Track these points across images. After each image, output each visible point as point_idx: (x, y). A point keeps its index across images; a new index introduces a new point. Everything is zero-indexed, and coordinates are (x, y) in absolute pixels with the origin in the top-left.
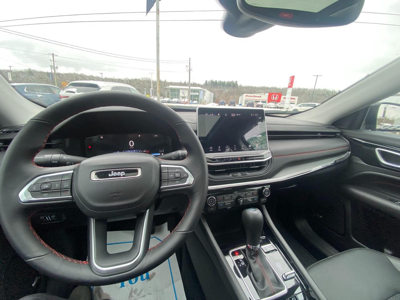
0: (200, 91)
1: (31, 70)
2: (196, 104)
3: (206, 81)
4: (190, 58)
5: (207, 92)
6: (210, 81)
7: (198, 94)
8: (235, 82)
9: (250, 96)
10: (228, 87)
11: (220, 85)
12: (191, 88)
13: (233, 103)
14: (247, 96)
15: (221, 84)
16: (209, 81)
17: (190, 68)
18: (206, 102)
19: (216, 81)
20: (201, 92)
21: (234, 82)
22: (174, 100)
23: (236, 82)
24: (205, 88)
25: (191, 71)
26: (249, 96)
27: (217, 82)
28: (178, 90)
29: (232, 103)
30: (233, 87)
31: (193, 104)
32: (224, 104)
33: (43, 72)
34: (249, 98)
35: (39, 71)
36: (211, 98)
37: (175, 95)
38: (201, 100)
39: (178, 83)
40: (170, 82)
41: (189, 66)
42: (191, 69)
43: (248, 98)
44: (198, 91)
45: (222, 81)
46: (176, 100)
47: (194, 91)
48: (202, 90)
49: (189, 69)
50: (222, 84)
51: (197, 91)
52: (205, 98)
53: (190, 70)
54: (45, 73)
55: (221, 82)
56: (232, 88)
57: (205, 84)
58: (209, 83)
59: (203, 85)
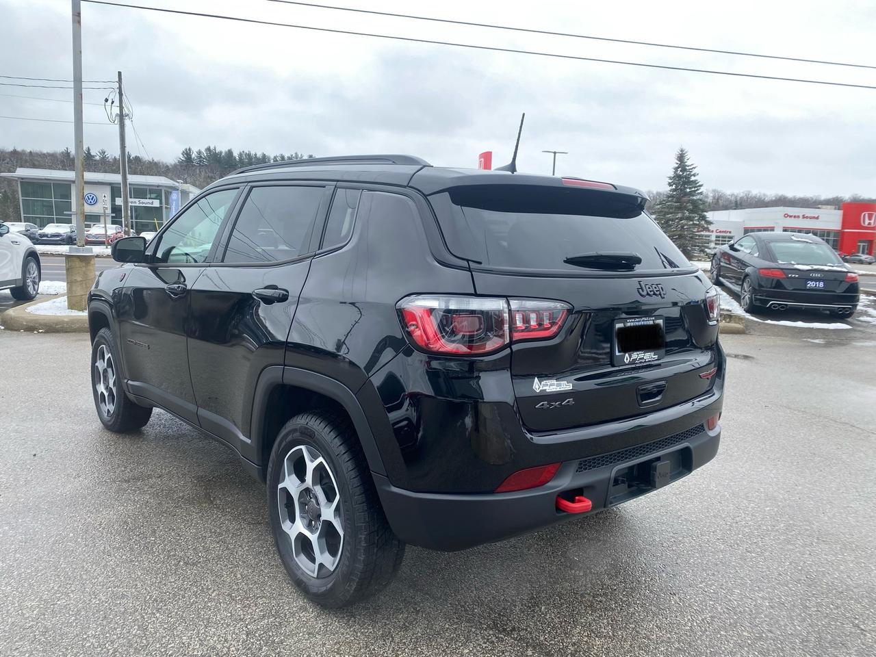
0: (167, 193)
3: (187, 153)
6: (203, 150)
7: (156, 203)
12: (133, 179)
16: (199, 153)
17: (121, 107)
19: (230, 153)
20: (171, 195)
22: (51, 229)
24: (186, 182)
25: (127, 122)
27: (236, 154)
28: (63, 189)
37: (48, 208)
39: (52, 156)
40: (11, 149)
41: (117, 103)
42: (125, 111)
44: (156, 192)
46: (63, 229)
47: (140, 192)
48: (173, 188)
49: (116, 110)
51: (151, 192)
53: (121, 117)
55: (249, 155)
57: (181, 162)
58: (200, 161)
59: (175, 166)
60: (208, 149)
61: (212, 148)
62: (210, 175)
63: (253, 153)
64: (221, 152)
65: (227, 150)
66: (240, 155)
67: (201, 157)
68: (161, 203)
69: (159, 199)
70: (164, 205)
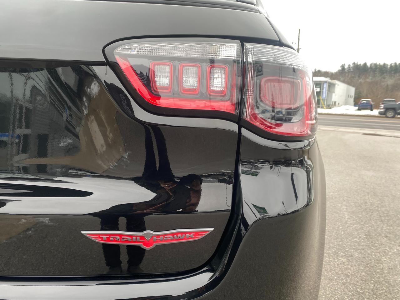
0: (323, 84)
3: (343, 67)
4: (300, 30)
5: (338, 85)
6: (351, 64)
10: (395, 73)
11: (375, 72)
15: (376, 69)
16: (349, 65)
17: (298, 45)
18: (337, 104)
19: (365, 64)
20: (325, 86)
27: (369, 65)
32: (369, 107)
36: (349, 96)
38: (324, 100)
42: (300, 47)
48: (326, 82)
50: (380, 70)
52: (335, 98)
55: (376, 65)
57: (339, 71)
58: (349, 69)
59: (336, 73)
60: (354, 63)
61: (356, 63)
62: (353, 76)
63: (378, 63)
64: (360, 64)
65: (364, 63)
66: (371, 65)
67: (349, 67)
68: (320, 89)
69: (320, 87)
70: (322, 91)
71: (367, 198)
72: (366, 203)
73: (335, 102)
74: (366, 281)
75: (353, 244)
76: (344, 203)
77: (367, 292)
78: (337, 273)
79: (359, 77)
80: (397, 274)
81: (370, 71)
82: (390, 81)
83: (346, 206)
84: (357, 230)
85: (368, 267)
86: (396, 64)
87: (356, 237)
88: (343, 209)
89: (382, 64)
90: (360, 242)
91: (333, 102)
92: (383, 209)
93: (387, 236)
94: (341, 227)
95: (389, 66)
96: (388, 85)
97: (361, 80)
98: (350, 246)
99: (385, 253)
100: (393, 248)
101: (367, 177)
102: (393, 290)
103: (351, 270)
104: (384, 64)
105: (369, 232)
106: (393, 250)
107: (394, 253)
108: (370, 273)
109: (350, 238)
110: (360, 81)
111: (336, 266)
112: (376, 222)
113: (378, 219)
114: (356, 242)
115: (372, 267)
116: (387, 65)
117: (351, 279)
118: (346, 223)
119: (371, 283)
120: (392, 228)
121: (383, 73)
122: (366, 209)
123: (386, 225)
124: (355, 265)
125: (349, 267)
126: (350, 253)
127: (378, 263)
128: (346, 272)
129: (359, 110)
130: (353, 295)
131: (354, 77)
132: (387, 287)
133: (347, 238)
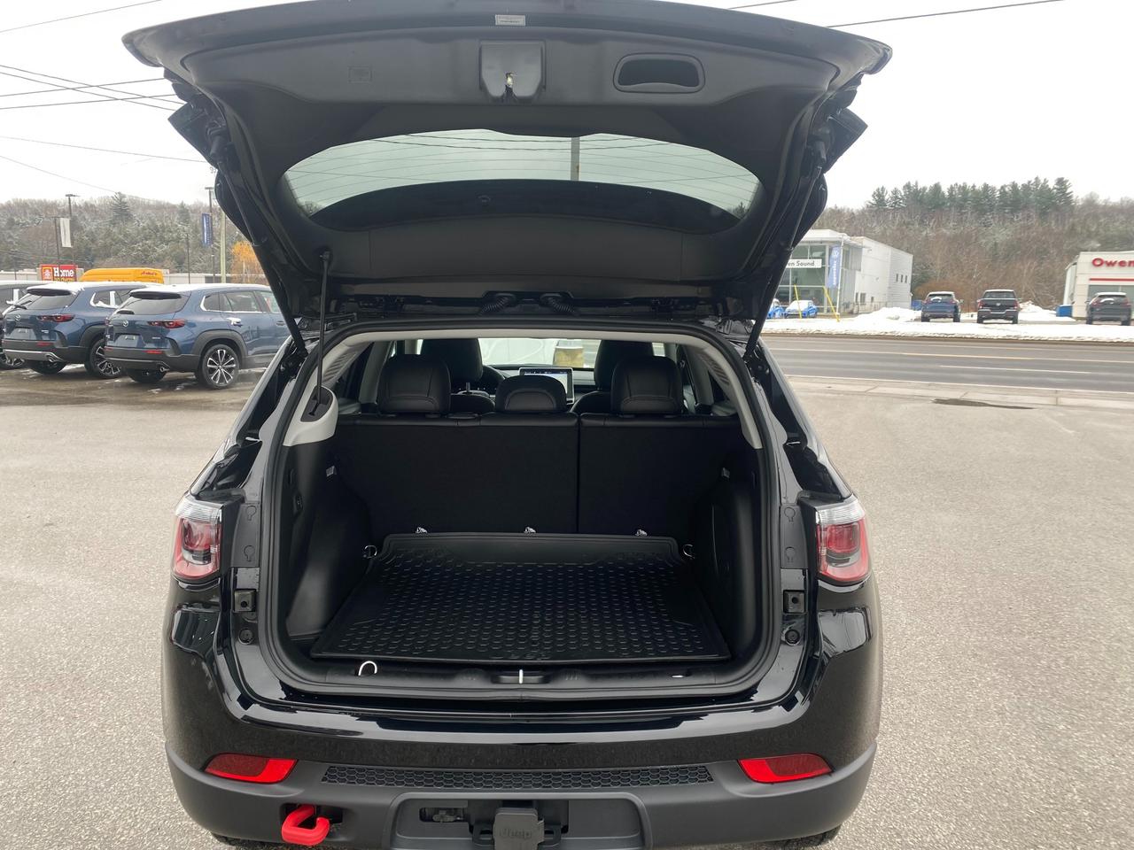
0: (831, 250)
1: (125, 200)
2: (805, 315)
3: (879, 195)
5: (869, 249)
6: (900, 188)
7: (818, 264)
8: (1052, 184)
9: (1122, 264)
10: (1012, 212)
11: (961, 207)
13: (1002, 308)
14: (1097, 263)
15: (965, 200)
16: (895, 192)
18: (868, 299)
19: (937, 188)
20: (835, 254)
21: (1045, 186)
23: (1061, 182)
26: (1111, 264)
27: (945, 189)
29: (993, 307)
30: (1043, 214)
31: (787, 316)
32: (950, 312)
33: (168, 204)
34: (1115, 272)
35: (151, 203)
36: (897, 278)
38: (833, 291)
43: (1104, 272)
45: (969, 185)
48: (838, 243)
50: (975, 203)
51: (813, 250)
52: (862, 283)
54: (174, 207)
55: (963, 189)
56: (1034, 220)
57: (870, 207)
58: (895, 203)
59: (863, 213)
60: (908, 186)
61: (913, 184)
62: (907, 220)
64: (924, 189)
65: (933, 183)
66: (952, 189)
67: (897, 197)
68: (823, 263)
69: (822, 257)
70: (827, 266)
71: (942, 578)
72: (940, 589)
73: (863, 296)
74: (938, 732)
75: (916, 672)
76: (899, 592)
77: (940, 748)
78: (892, 723)
79: (922, 222)
80: (990, 717)
81: (950, 206)
82: (1001, 234)
83: (903, 598)
84: (923, 646)
85: (941, 709)
86: (1014, 186)
87: (922, 661)
88: (898, 604)
89: (979, 186)
90: (929, 667)
91: (857, 294)
92: (971, 602)
93: (976, 655)
94: (895, 642)
95: (998, 194)
96: (996, 244)
97: (927, 232)
98: (913, 676)
99: (971, 684)
100: (986, 675)
101: (943, 527)
102: (981, 743)
103: (914, 717)
104: (986, 187)
105: (944, 648)
106: (985, 679)
107: (987, 684)
108: (945, 719)
109: (911, 663)
110: (924, 233)
111: (890, 711)
112: (958, 629)
113: (962, 623)
114: (922, 668)
115: (949, 709)
116: (993, 190)
117: (915, 731)
118: (904, 633)
119: (947, 735)
120: (985, 639)
121: (982, 212)
122: (939, 603)
123: (975, 633)
124: (921, 709)
125: (912, 711)
126: (913, 687)
127: (958, 703)
128: (907, 719)
129: (925, 319)
130: (919, 754)
131: (909, 223)
132: (971, 739)
133: (906, 662)
